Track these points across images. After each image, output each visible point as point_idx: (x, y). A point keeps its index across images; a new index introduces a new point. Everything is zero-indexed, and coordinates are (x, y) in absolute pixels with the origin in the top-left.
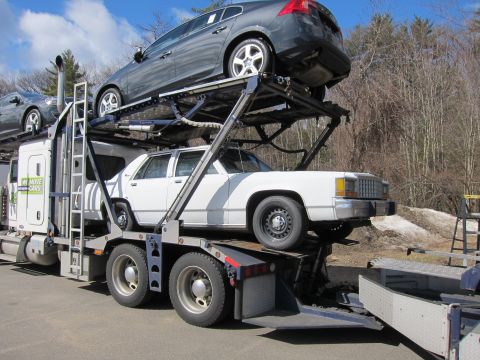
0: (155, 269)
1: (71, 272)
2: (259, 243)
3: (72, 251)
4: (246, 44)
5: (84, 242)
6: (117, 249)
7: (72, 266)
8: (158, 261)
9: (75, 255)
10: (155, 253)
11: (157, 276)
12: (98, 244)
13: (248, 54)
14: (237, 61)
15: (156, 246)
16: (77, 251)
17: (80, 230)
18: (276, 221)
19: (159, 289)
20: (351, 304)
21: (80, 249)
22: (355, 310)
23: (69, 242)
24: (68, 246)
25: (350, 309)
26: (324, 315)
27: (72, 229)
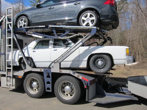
0: (48, 83)
1: (7, 85)
2: (93, 71)
3: (7, 77)
4: (88, 12)
5: (13, 73)
6: (28, 76)
7: (7, 83)
8: (50, 80)
9: (8, 78)
10: (48, 76)
11: (50, 86)
12: (20, 74)
13: (88, 17)
14: (83, 18)
15: (49, 74)
16: (10, 77)
17: (11, 68)
19: (51, 91)
20: (124, 91)
21: (11, 76)
22: (126, 93)
23: (5, 73)
24: (5, 75)
25: (124, 93)
26: (116, 96)
27: (7, 68)
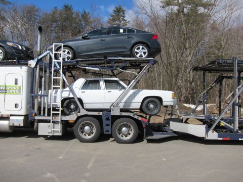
3: (52, 122)
4: (140, 45)
5: (61, 117)
6: (80, 120)
8: (109, 122)
10: (108, 119)
14: (136, 50)
16: (57, 122)
17: (60, 112)
18: (151, 106)
19: (110, 133)
20: (166, 130)
21: (59, 121)
22: (168, 131)
23: (50, 118)
24: (50, 120)
25: (166, 132)
26: (161, 134)
27: (52, 112)
